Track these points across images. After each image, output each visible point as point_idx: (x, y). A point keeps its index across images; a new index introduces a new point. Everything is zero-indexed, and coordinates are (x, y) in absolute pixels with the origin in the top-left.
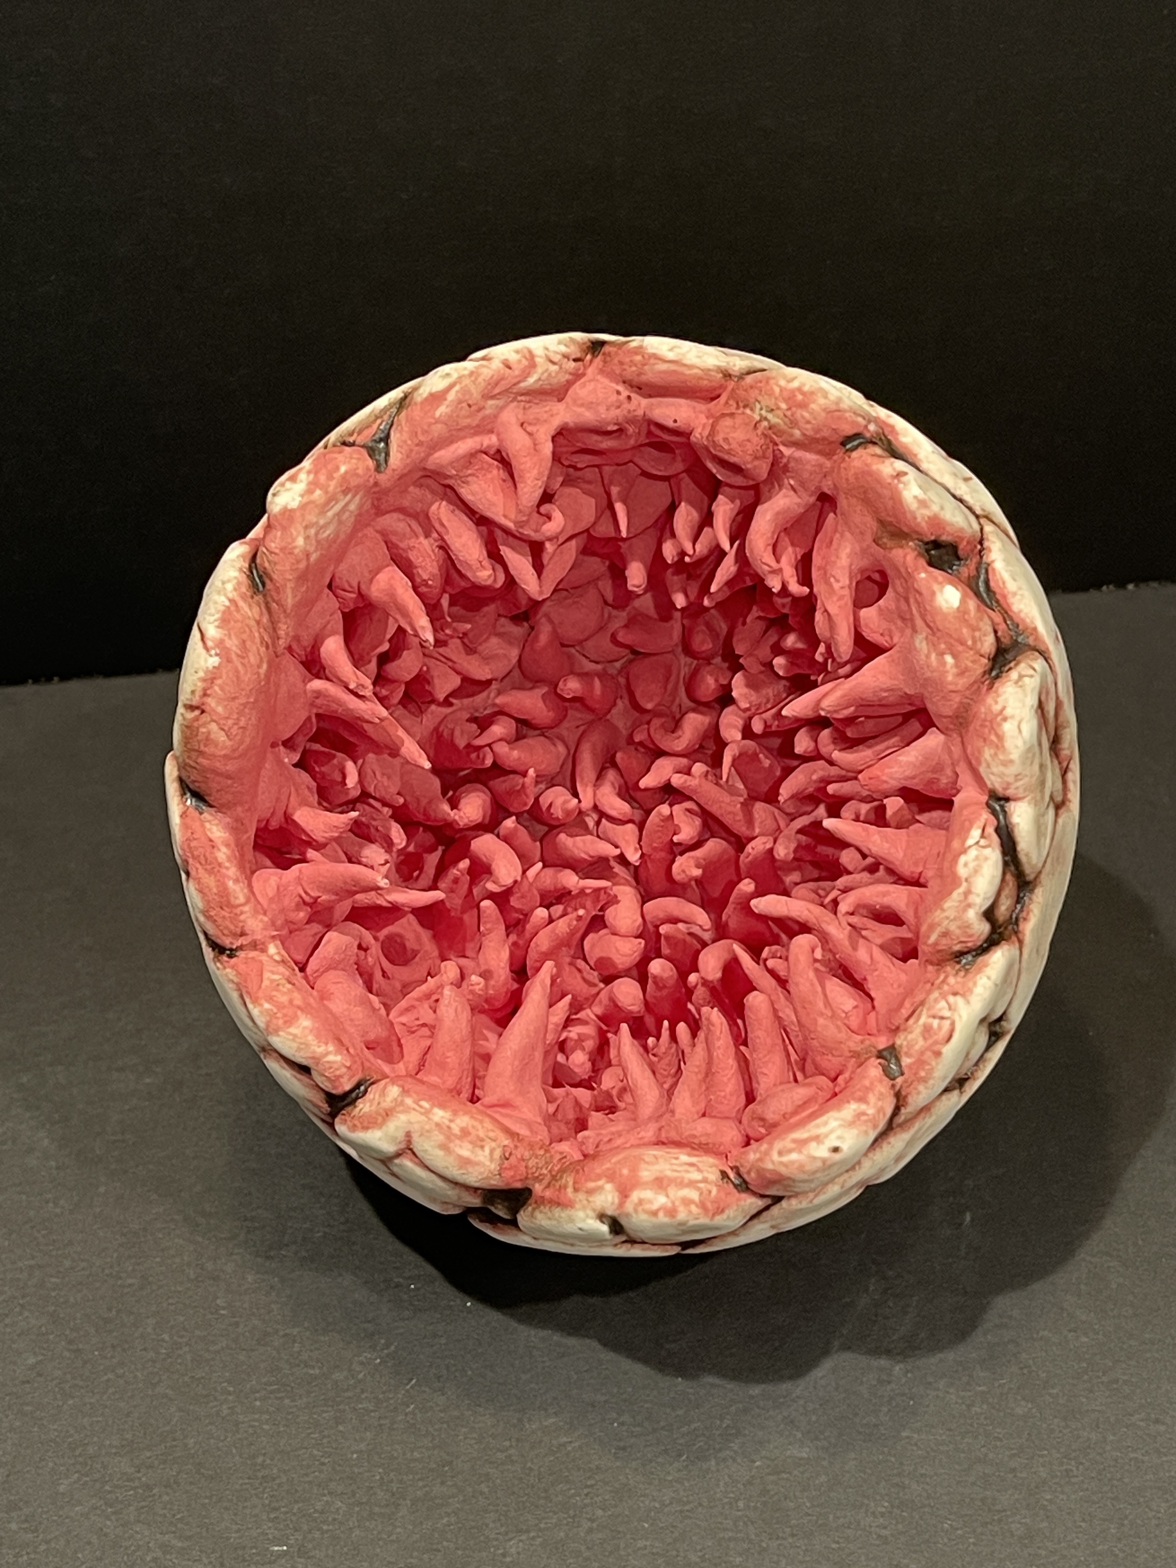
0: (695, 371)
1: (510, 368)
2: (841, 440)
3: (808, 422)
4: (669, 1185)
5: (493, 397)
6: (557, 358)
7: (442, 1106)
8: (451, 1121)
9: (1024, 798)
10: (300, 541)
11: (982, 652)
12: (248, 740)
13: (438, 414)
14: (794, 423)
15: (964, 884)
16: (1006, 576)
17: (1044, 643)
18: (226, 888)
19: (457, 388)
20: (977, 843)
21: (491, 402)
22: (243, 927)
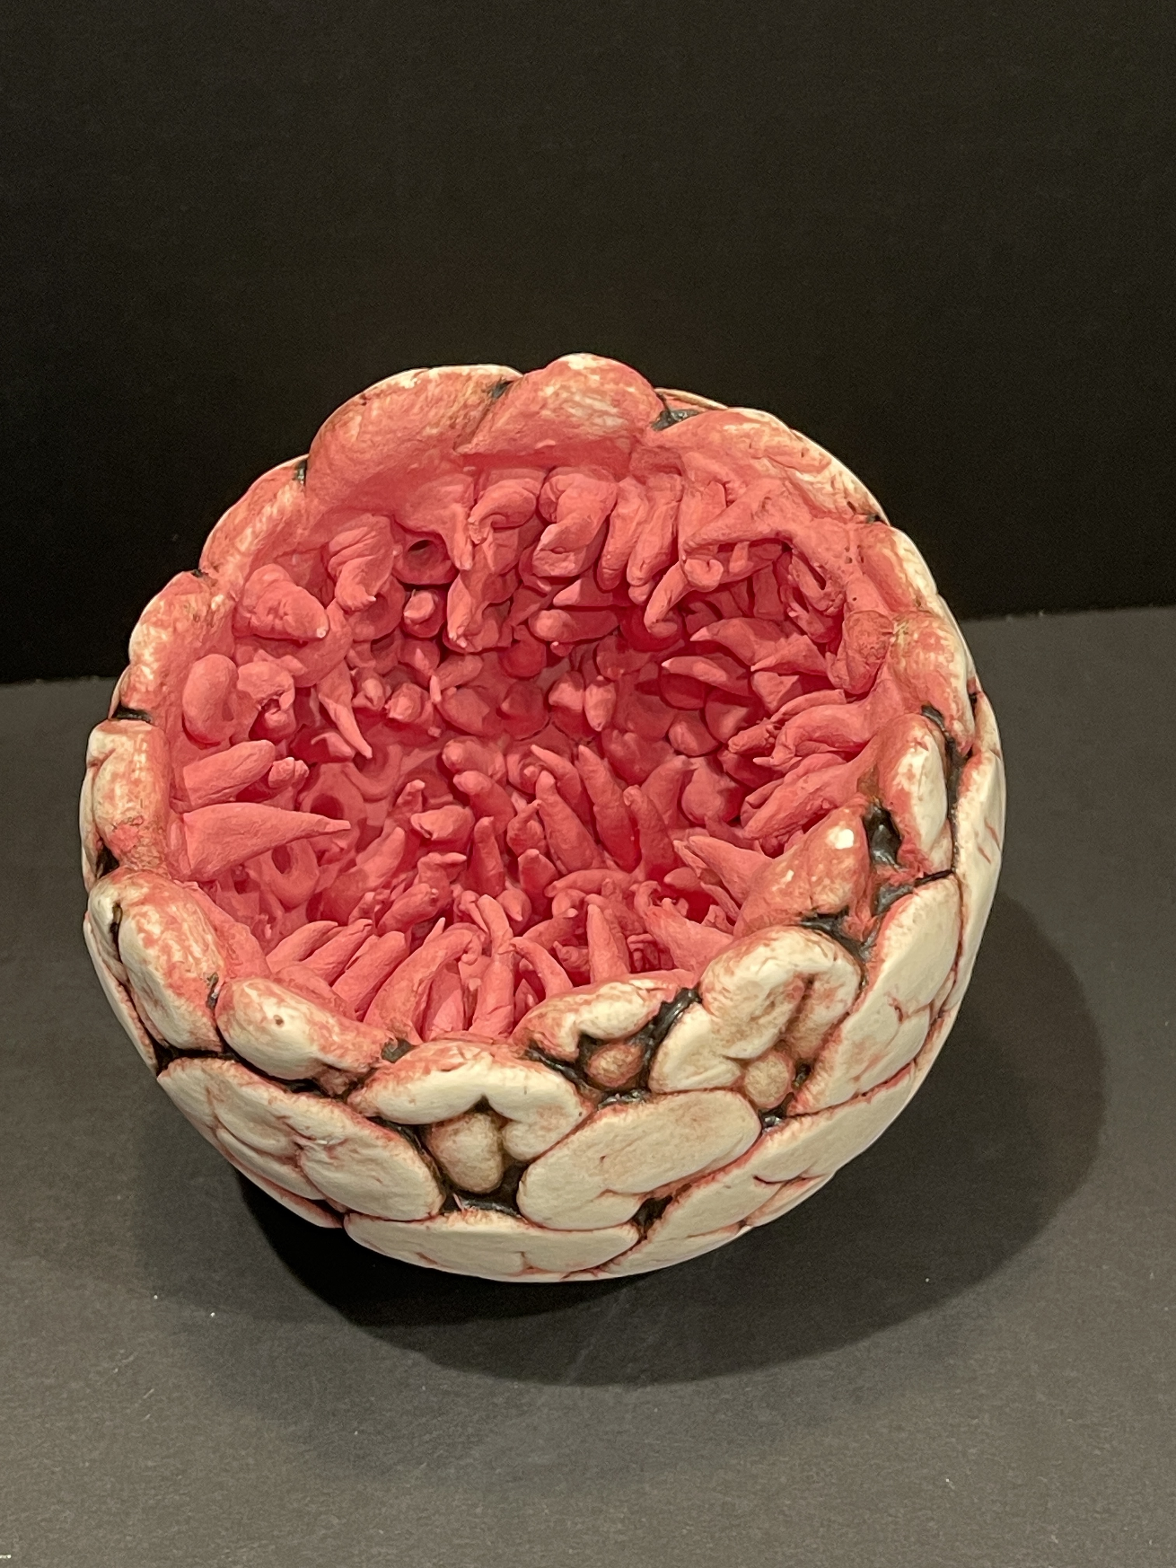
0: (902, 575)
1: (803, 455)
2: (925, 703)
3: (917, 663)
4: (173, 930)
5: (771, 459)
6: (838, 485)
7: (150, 758)
8: (141, 769)
9: (712, 1014)
10: (549, 391)
11: (816, 897)
12: (367, 456)
13: (726, 427)
14: (907, 654)
15: (594, 996)
16: (911, 910)
17: (877, 976)
18: (243, 529)
19: (757, 426)
20: (640, 989)
21: (766, 461)
22: (222, 564)
